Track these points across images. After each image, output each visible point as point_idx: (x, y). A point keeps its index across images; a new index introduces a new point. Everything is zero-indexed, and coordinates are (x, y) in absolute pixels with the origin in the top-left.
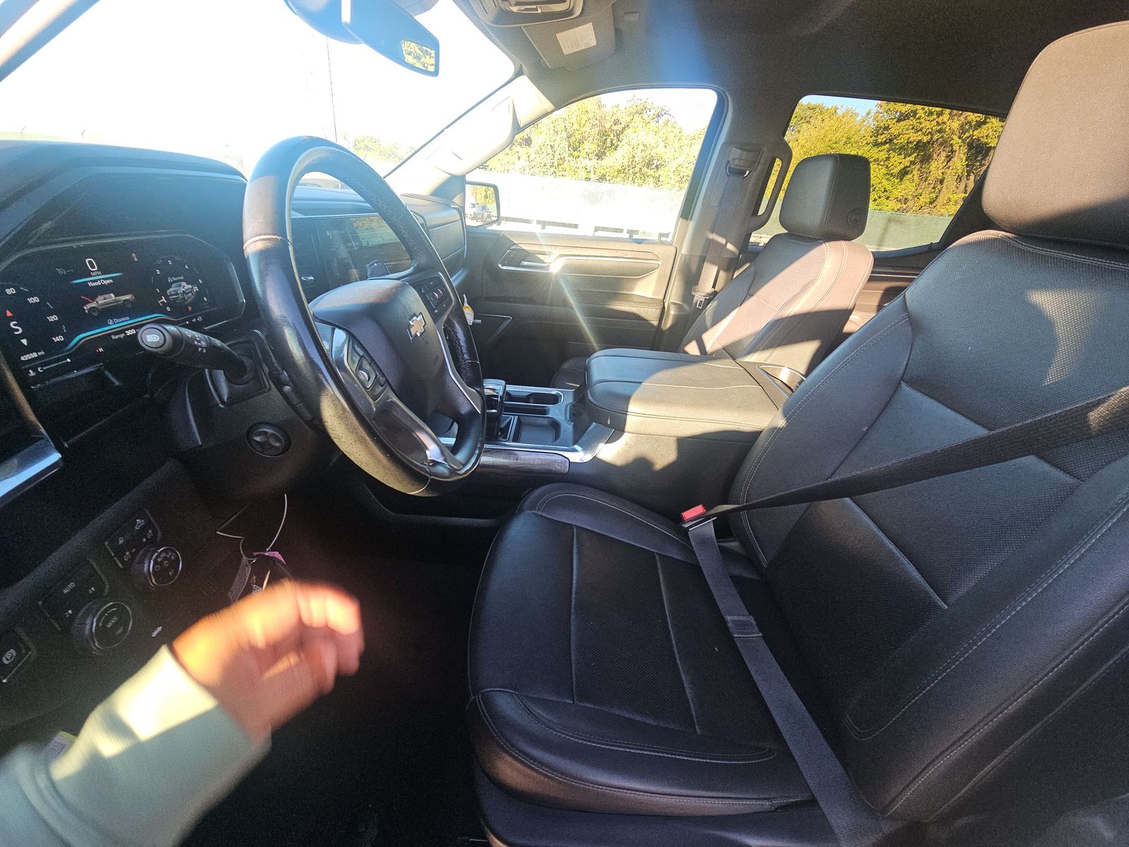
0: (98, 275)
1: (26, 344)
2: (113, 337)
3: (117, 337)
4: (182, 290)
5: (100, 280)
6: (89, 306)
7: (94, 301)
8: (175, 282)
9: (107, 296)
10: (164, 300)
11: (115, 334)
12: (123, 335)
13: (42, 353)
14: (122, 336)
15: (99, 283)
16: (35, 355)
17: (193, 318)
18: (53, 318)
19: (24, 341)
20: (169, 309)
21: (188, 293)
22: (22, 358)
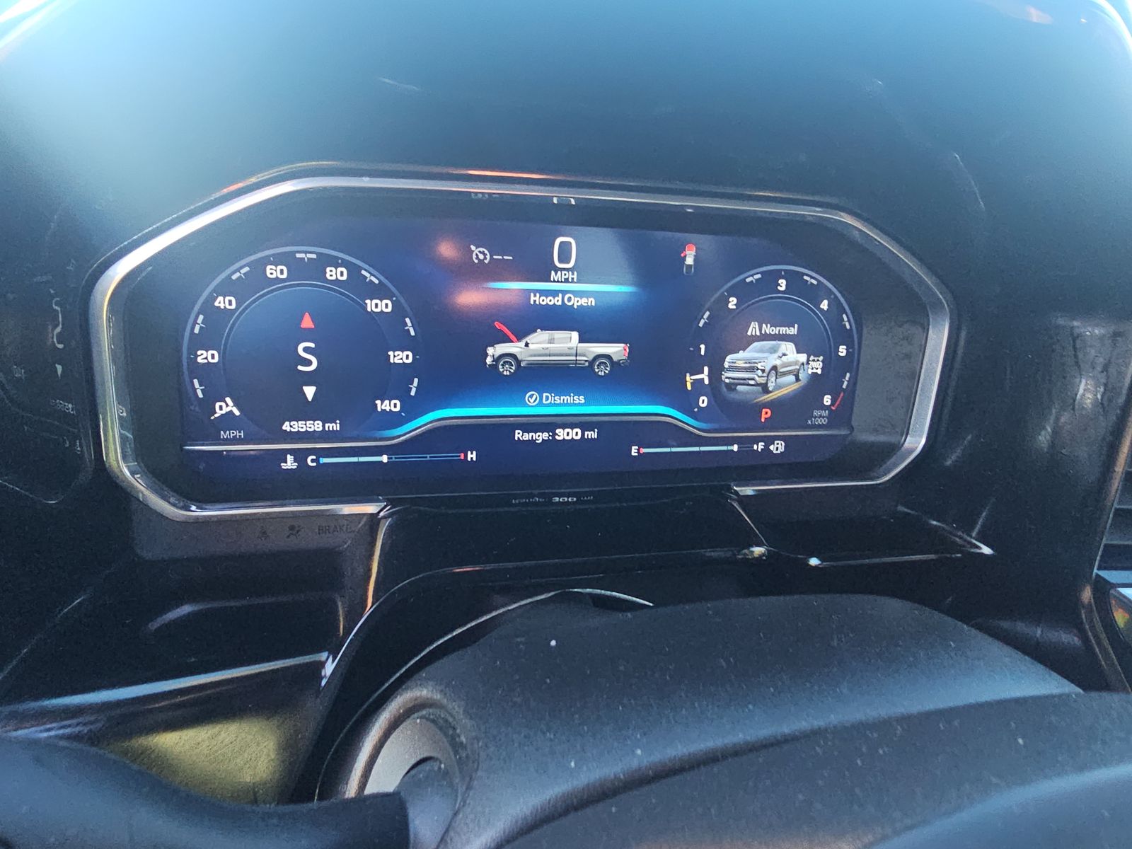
0: (566, 281)
1: (310, 398)
2: (518, 434)
3: (526, 437)
4: (773, 360)
5: (564, 292)
6: (501, 349)
7: (519, 339)
8: (765, 337)
9: (558, 335)
10: (705, 376)
11: (527, 428)
12: (545, 436)
13: (335, 426)
14: (541, 437)
15: (557, 301)
16: (317, 426)
17: (757, 440)
18: (401, 357)
19: (310, 391)
20: (703, 401)
21: (785, 374)
22: (286, 426)
